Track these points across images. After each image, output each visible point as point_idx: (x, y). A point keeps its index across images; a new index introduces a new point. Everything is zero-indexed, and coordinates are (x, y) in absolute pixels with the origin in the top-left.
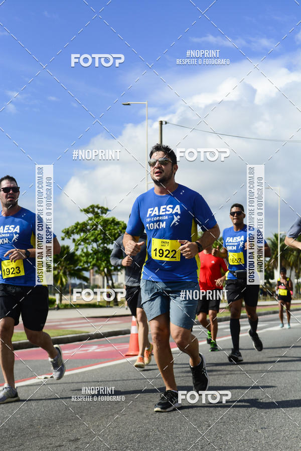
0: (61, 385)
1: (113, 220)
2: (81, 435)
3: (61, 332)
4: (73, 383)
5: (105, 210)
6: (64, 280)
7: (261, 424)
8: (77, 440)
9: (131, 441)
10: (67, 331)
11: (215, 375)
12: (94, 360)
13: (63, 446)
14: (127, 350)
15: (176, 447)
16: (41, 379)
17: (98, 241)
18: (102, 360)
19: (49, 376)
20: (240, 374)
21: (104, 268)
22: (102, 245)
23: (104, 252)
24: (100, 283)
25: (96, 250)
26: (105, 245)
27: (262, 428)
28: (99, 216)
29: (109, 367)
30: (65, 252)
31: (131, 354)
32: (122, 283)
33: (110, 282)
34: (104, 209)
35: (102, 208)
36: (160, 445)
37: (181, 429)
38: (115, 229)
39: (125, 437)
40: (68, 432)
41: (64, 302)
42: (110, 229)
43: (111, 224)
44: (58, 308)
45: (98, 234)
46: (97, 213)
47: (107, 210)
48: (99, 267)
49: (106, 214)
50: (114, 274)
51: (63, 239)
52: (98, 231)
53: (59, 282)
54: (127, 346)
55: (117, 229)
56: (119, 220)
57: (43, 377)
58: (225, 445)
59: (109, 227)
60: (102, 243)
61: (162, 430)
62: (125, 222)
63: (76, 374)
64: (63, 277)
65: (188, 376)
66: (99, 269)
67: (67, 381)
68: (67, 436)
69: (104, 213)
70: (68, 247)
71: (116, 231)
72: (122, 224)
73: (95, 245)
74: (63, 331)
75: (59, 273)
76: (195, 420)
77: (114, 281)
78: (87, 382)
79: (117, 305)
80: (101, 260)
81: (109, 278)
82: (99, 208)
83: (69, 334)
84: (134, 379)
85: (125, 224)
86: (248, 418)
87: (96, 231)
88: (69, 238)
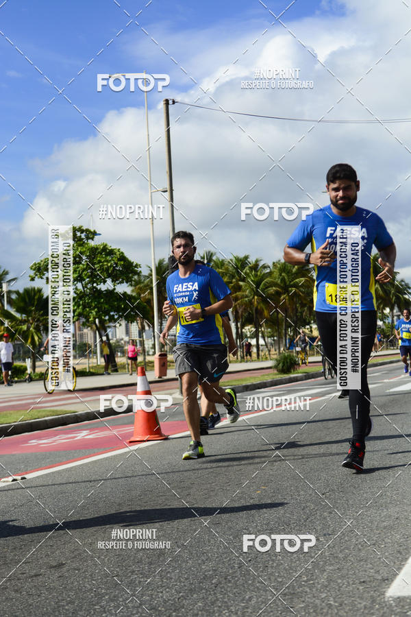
0: (37, 489)
1: (105, 248)
2: (67, 559)
3: (35, 413)
4: (54, 485)
5: (91, 234)
6: (36, 338)
7: (323, 529)
8: (61, 565)
9: (138, 562)
10: (44, 411)
11: (258, 463)
12: (84, 451)
13: (40, 575)
14: (132, 434)
15: (203, 567)
16: (7, 482)
17: (84, 280)
18: (96, 450)
19: (19, 478)
20: (294, 459)
21: (95, 318)
22: (89, 286)
23: (94, 295)
24: (90, 340)
25: (81, 292)
26: (95, 285)
27: (325, 535)
28: (84, 242)
29: (106, 459)
30: (36, 297)
31: (138, 439)
32: (122, 339)
33: (104, 338)
34: (90, 232)
35: (87, 231)
36: (180, 567)
37: (209, 542)
38: (108, 261)
39: (129, 557)
40: (47, 555)
41: (38, 370)
42: (100, 262)
43: (101, 254)
44: (31, 379)
45: (84, 270)
46: (80, 239)
47: (95, 233)
48: (87, 317)
49: (92, 239)
50: (109, 327)
51: (33, 279)
52: (84, 265)
53: (29, 341)
54: (129, 429)
55: (110, 261)
56: (113, 248)
57: (10, 479)
58: (273, 560)
59: (98, 259)
60: (89, 282)
61: (183, 545)
62: (121, 250)
63: (59, 472)
64: (34, 334)
65: (218, 467)
66: (88, 321)
67: (45, 483)
68: (46, 560)
69: (90, 238)
70: (40, 291)
71: (109, 264)
72: (118, 253)
73: (79, 286)
74: (39, 412)
75: (28, 328)
76: (230, 528)
77: (110, 337)
78: (75, 483)
79: (116, 371)
80: (89, 307)
81: (103, 332)
82: (82, 231)
83: (48, 416)
84: (143, 475)
85: (122, 253)
86: (305, 521)
87: (81, 265)
88: (42, 278)
